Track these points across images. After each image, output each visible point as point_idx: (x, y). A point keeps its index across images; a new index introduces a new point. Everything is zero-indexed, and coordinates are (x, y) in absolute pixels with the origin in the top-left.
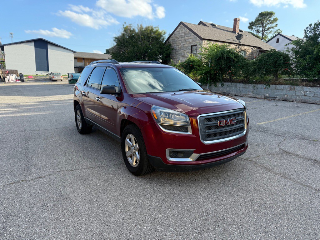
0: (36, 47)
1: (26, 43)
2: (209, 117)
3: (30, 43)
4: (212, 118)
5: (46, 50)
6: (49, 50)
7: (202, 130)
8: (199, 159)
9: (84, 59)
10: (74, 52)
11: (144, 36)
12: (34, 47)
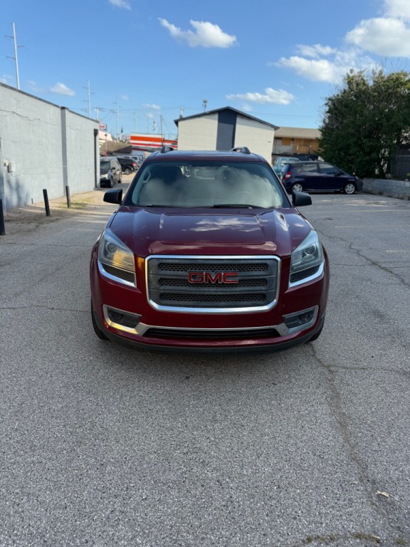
0: (220, 121)
1: (205, 116)
2: (171, 261)
3: (213, 116)
4: (176, 264)
5: (232, 126)
6: (237, 126)
7: (153, 283)
8: (149, 333)
9: (293, 139)
10: (276, 128)
11: (378, 93)
12: (217, 122)
